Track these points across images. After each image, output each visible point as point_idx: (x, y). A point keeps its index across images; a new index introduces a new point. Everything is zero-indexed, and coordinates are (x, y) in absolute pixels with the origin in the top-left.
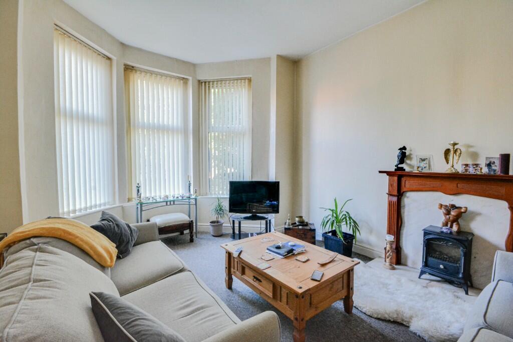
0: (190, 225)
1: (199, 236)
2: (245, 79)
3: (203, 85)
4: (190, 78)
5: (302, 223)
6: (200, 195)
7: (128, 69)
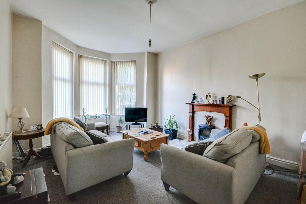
0: (107, 128)
1: (111, 133)
2: (133, 61)
3: (113, 64)
4: (108, 60)
5: (157, 126)
6: (112, 114)
7: (80, 57)
